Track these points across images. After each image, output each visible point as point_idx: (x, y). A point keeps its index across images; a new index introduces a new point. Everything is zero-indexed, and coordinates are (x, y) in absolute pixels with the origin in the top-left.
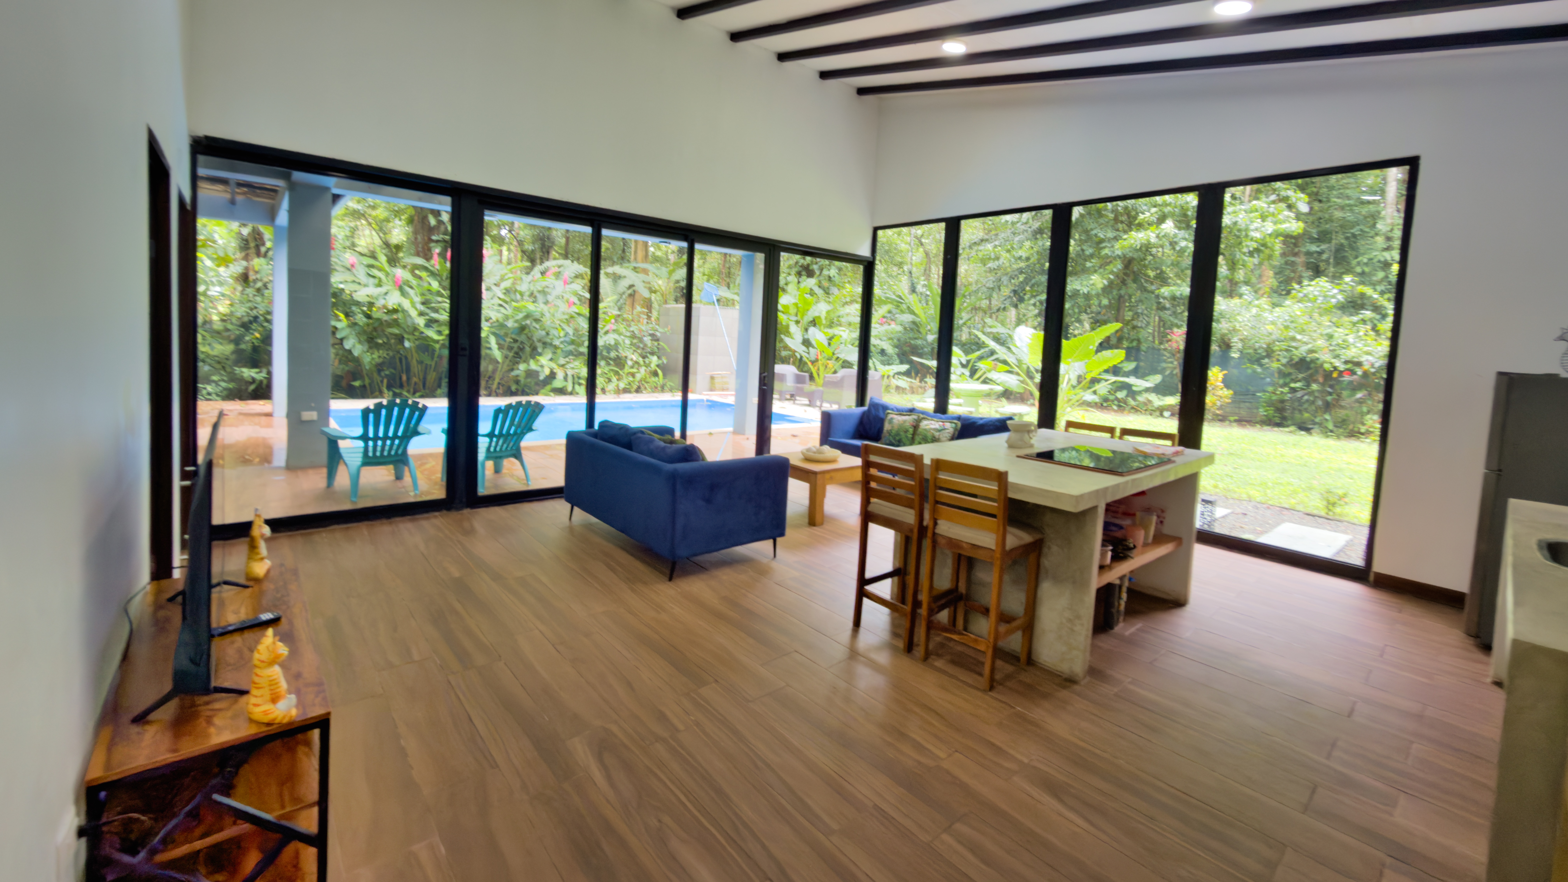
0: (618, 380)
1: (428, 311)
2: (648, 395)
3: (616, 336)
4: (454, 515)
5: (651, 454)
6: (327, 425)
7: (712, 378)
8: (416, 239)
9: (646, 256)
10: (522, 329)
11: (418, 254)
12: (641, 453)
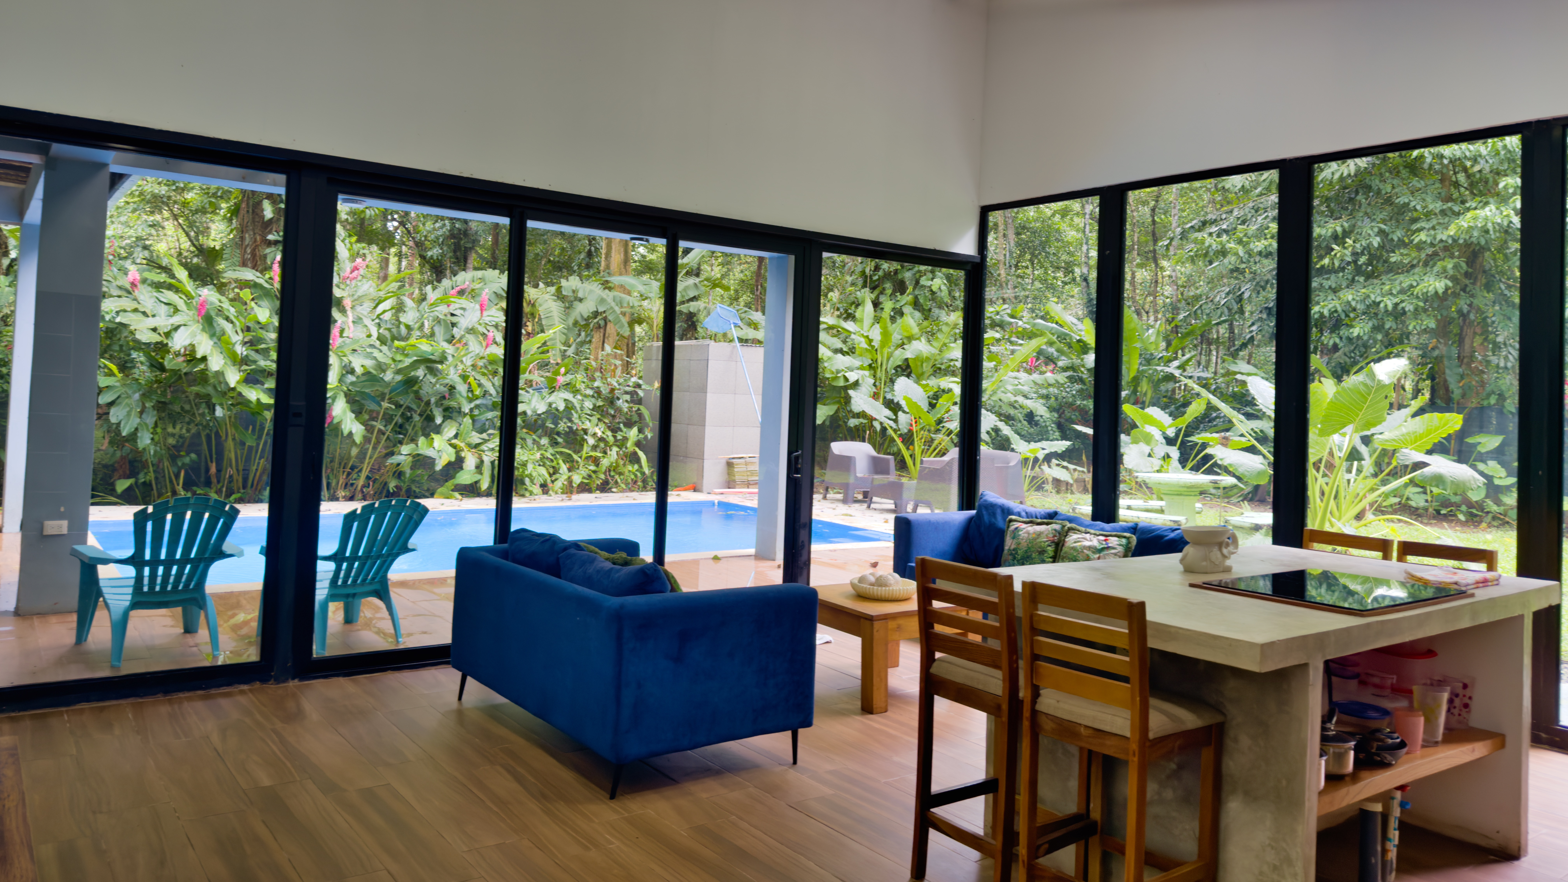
0: (570, 470)
1: (254, 356)
2: (621, 495)
3: (569, 396)
4: (272, 688)
5: (588, 582)
6: (84, 542)
7: (730, 465)
8: (242, 239)
9: (626, 261)
10: (410, 383)
11: (244, 264)
12: (572, 580)
